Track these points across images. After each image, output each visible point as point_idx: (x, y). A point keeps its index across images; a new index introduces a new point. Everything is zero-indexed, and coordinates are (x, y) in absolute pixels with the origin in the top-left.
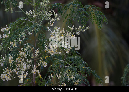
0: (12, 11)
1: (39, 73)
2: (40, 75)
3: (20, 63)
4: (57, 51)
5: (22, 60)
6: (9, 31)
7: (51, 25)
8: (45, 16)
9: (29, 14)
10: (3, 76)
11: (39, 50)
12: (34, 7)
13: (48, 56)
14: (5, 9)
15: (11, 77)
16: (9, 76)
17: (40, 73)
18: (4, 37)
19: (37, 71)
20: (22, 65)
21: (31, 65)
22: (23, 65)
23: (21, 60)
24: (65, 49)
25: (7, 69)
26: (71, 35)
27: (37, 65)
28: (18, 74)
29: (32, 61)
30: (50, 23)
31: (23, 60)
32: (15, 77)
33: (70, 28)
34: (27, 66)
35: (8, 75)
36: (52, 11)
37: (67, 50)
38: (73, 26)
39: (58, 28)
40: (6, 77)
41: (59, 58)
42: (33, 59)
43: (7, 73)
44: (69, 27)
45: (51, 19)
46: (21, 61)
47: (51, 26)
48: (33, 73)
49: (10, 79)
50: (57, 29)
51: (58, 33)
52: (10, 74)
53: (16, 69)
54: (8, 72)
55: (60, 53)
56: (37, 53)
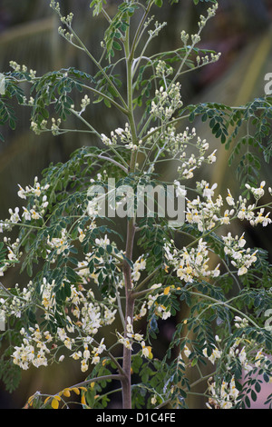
0: (54, 127)
1: (143, 344)
2: (147, 352)
3: (81, 305)
4: (207, 267)
5: (85, 296)
6: (45, 198)
7: (186, 175)
8: (166, 143)
9: (110, 143)
10: (23, 355)
11: (144, 258)
12: (128, 114)
13: (173, 286)
14: (33, 123)
15: (47, 355)
16: (41, 353)
17: (147, 345)
18: (27, 215)
19: (139, 337)
20: (87, 311)
21: (118, 313)
22: (90, 309)
23: (85, 293)
24: (235, 261)
25: (36, 329)
26: (256, 215)
27: (138, 313)
28: (73, 347)
29: (121, 300)
30: (184, 169)
31: (91, 293)
32: (62, 357)
33: (253, 189)
34: (104, 314)
35: (37, 350)
36: (190, 131)
37: (241, 265)
38: (263, 184)
39: (210, 187)
40: (31, 356)
41: (212, 294)
42: (124, 288)
43: (34, 343)
44: (247, 186)
45: (188, 156)
46: (83, 299)
47: (188, 177)
48: (122, 345)
49: (46, 364)
50: (207, 190)
51: (210, 205)
52: (45, 347)
53: (66, 331)
54: (36, 340)
55: (217, 273)
56: (139, 271)
